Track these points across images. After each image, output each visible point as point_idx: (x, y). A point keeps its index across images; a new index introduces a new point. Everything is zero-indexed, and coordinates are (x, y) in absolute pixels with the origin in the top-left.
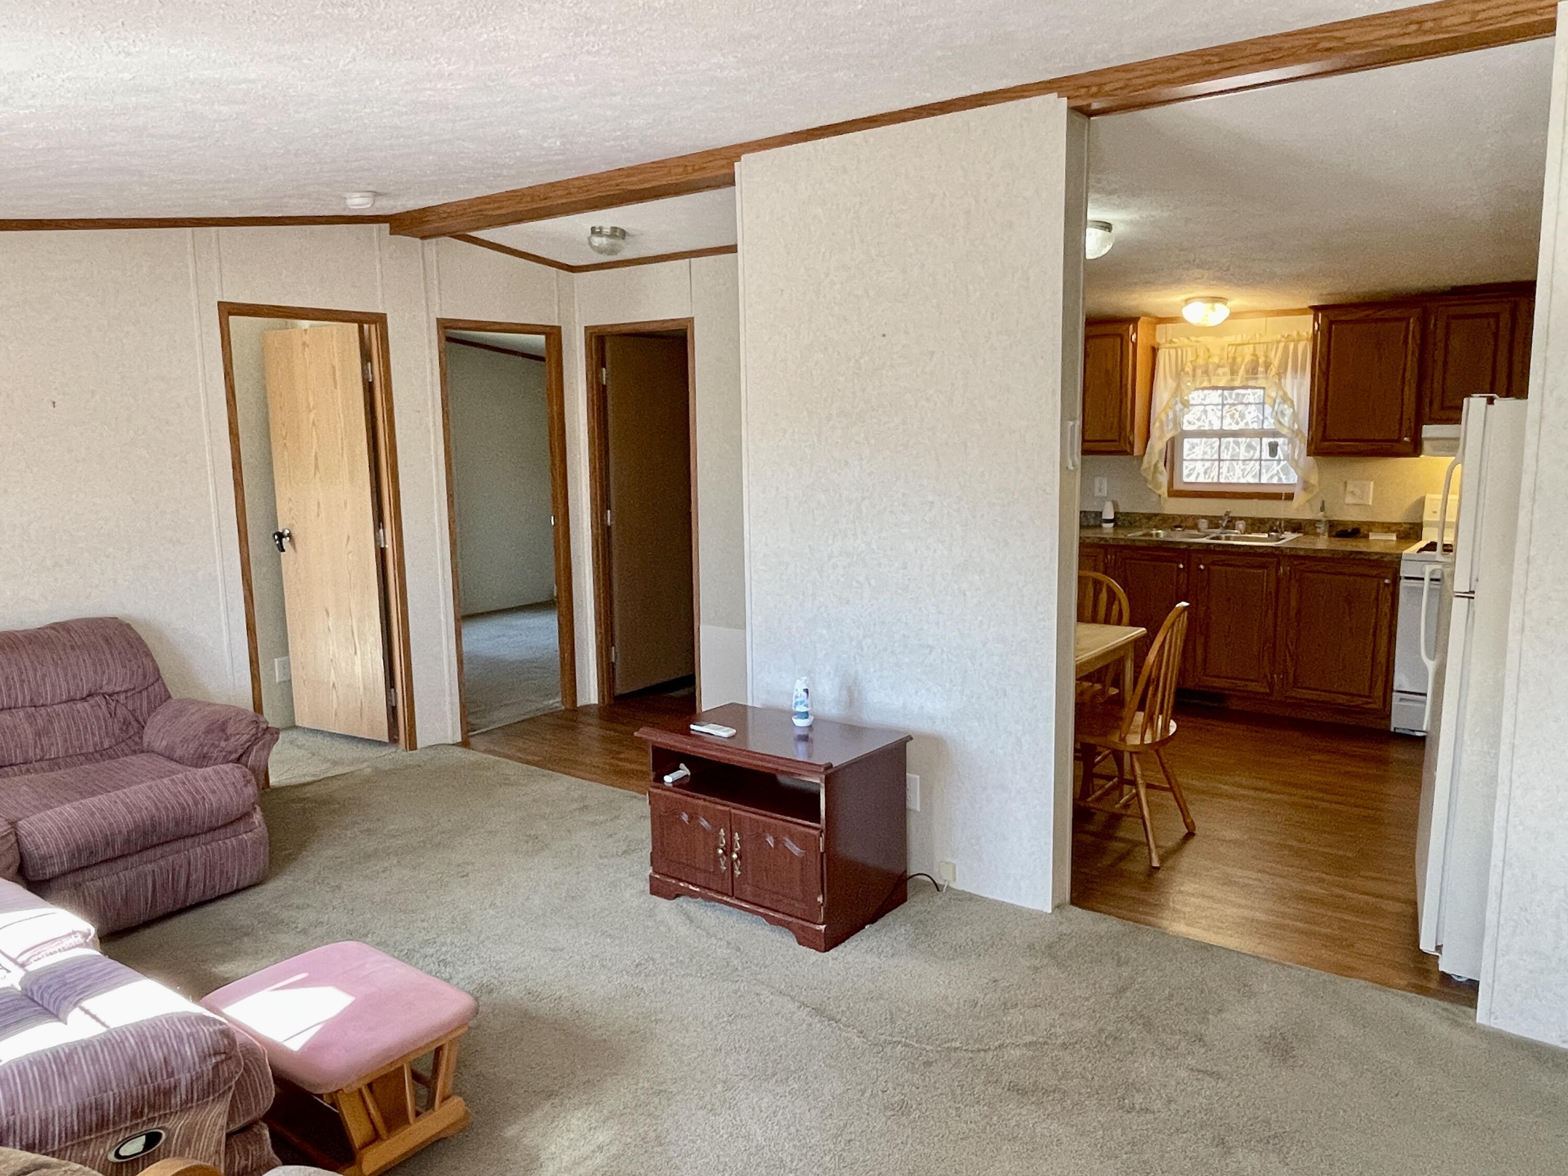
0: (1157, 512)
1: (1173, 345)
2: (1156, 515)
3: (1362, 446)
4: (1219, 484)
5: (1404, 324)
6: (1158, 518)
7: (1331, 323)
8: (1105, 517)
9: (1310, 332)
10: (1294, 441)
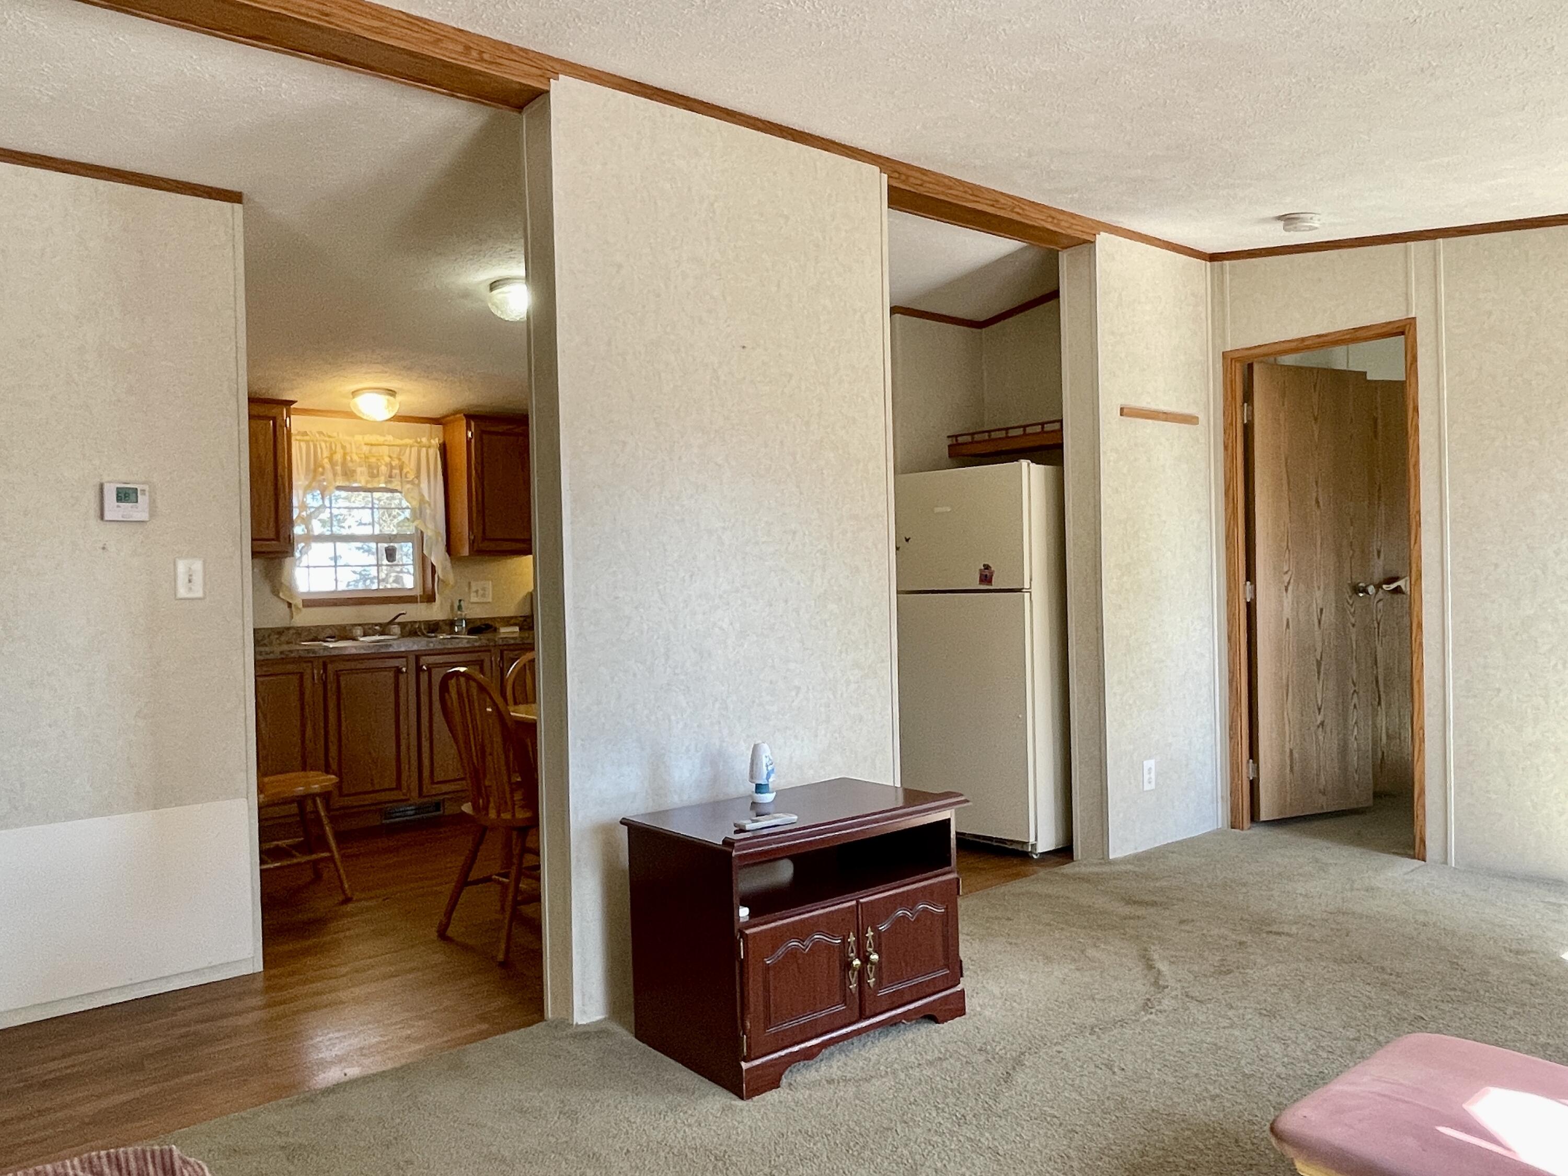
0: (287, 625)
1: (307, 438)
7: (483, 432)
9: (437, 440)
10: (437, 541)
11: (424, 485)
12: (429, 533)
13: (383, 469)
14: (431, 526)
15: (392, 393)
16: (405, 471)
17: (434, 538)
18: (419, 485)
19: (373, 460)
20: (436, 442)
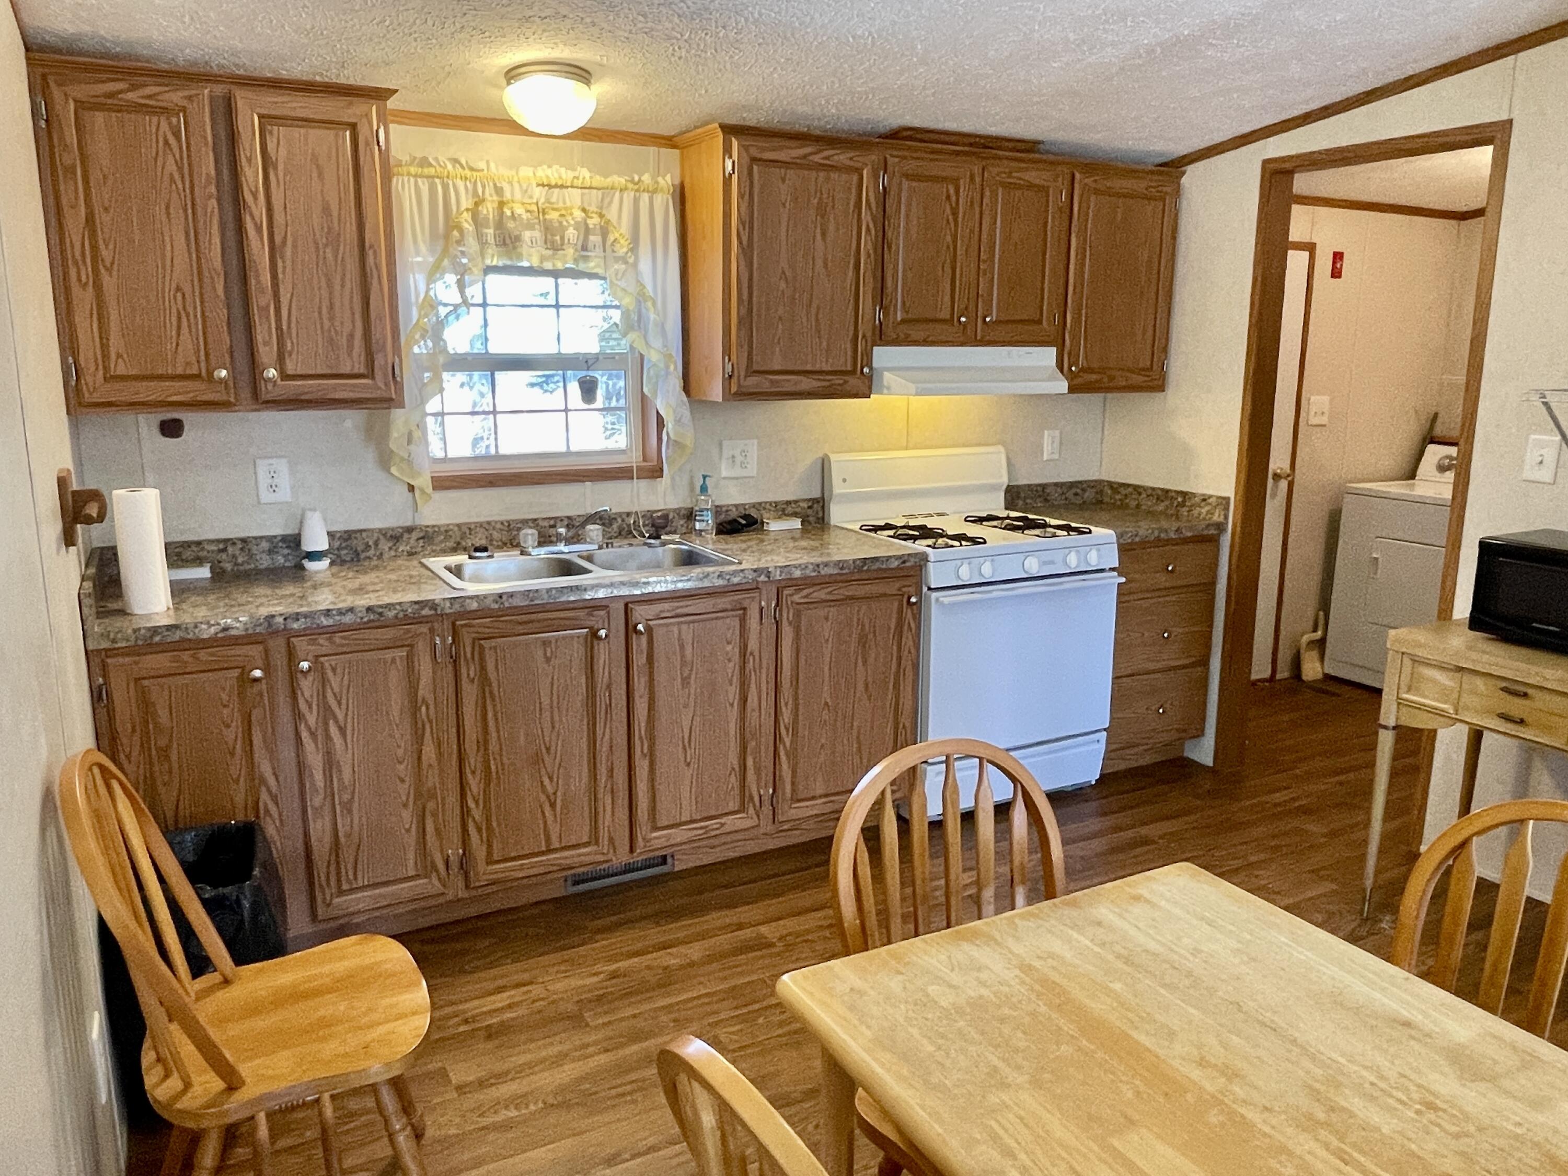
0: (409, 523)
1: (426, 171)
2: (410, 530)
3: (807, 383)
4: (498, 457)
5: (855, 178)
6: (415, 535)
7: (754, 160)
8: (309, 545)
9: (668, 177)
10: (667, 374)
11: (645, 266)
12: (653, 356)
13: (571, 233)
14: (657, 343)
15: (582, 74)
16: (611, 238)
17: (662, 365)
18: (635, 265)
19: (553, 216)
20: (667, 181)
